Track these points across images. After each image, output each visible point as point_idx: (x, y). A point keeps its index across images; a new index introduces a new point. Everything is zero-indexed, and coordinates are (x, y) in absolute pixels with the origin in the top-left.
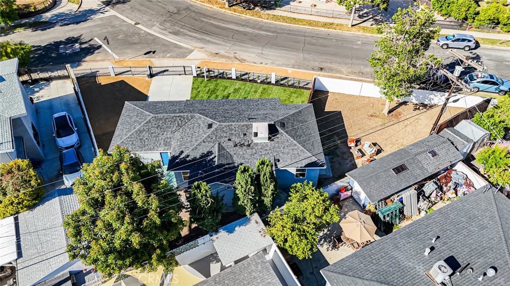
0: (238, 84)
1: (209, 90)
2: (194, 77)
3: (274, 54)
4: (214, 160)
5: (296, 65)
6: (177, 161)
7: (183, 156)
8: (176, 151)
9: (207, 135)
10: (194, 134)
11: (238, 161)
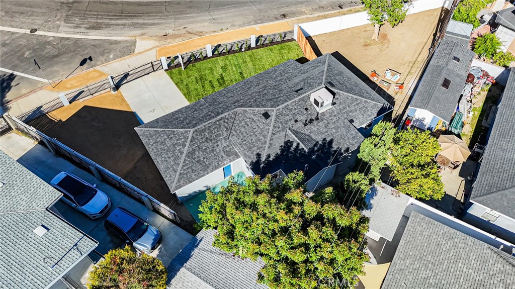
0: (221, 61)
1: (196, 78)
2: (166, 70)
3: (226, 15)
4: (300, 148)
5: (257, 20)
6: (262, 166)
7: (263, 159)
8: (250, 157)
9: (272, 125)
10: (254, 130)
11: (319, 139)
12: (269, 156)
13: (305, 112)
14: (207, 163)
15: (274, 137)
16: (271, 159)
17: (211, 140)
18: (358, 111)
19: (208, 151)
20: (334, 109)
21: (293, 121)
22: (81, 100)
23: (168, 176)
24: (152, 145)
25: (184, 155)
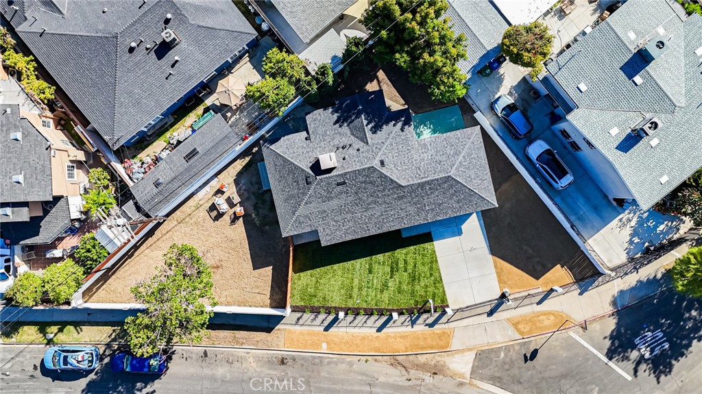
2: (448, 306)
4: (367, 121)
6: (403, 119)
7: (400, 124)
8: (409, 132)
9: (382, 151)
10: (397, 155)
11: (345, 129)
12: (394, 125)
13: (347, 157)
14: (445, 142)
15: (384, 141)
16: (394, 122)
17: (436, 161)
18: (297, 146)
19: (441, 153)
21: (361, 150)
23: (479, 142)
24: (486, 179)
25: (462, 154)
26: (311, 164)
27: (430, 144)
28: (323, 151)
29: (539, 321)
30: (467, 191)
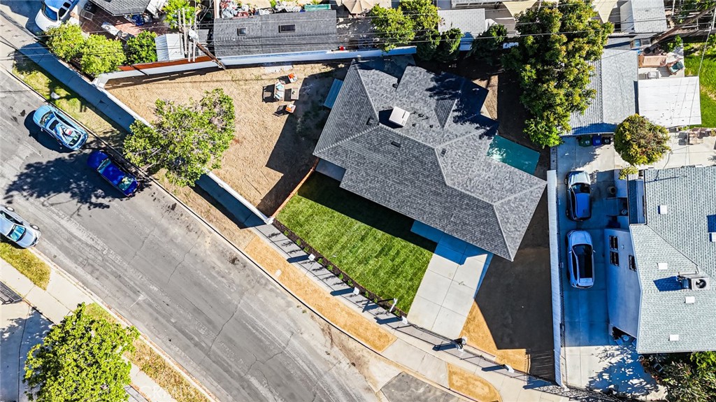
0: (357, 273)
2: (406, 316)
3: (276, 326)
4: (457, 107)
5: (261, 285)
6: (488, 128)
7: (482, 131)
8: (485, 144)
9: (451, 142)
10: (461, 155)
11: (433, 101)
12: (477, 128)
13: (417, 125)
14: (508, 175)
15: (458, 134)
16: (478, 125)
17: (489, 185)
18: (382, 85)
19: (499, 181)
20: (395, 104)
21: (434, 128)
22: (494, 359)
23: (537, 195)
24: (519, 231)
25: (516, 195)
26: (382, 109)
27: (495, 168)
28: (401, 106)
29: (473, 384)
30: (497, 229)
